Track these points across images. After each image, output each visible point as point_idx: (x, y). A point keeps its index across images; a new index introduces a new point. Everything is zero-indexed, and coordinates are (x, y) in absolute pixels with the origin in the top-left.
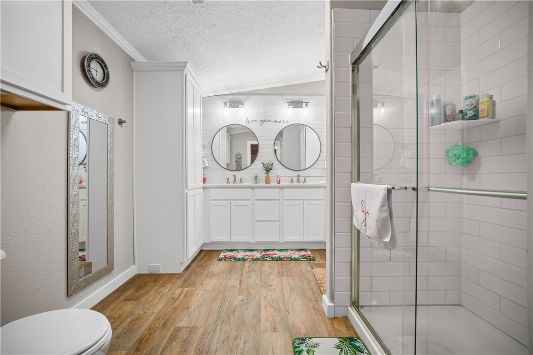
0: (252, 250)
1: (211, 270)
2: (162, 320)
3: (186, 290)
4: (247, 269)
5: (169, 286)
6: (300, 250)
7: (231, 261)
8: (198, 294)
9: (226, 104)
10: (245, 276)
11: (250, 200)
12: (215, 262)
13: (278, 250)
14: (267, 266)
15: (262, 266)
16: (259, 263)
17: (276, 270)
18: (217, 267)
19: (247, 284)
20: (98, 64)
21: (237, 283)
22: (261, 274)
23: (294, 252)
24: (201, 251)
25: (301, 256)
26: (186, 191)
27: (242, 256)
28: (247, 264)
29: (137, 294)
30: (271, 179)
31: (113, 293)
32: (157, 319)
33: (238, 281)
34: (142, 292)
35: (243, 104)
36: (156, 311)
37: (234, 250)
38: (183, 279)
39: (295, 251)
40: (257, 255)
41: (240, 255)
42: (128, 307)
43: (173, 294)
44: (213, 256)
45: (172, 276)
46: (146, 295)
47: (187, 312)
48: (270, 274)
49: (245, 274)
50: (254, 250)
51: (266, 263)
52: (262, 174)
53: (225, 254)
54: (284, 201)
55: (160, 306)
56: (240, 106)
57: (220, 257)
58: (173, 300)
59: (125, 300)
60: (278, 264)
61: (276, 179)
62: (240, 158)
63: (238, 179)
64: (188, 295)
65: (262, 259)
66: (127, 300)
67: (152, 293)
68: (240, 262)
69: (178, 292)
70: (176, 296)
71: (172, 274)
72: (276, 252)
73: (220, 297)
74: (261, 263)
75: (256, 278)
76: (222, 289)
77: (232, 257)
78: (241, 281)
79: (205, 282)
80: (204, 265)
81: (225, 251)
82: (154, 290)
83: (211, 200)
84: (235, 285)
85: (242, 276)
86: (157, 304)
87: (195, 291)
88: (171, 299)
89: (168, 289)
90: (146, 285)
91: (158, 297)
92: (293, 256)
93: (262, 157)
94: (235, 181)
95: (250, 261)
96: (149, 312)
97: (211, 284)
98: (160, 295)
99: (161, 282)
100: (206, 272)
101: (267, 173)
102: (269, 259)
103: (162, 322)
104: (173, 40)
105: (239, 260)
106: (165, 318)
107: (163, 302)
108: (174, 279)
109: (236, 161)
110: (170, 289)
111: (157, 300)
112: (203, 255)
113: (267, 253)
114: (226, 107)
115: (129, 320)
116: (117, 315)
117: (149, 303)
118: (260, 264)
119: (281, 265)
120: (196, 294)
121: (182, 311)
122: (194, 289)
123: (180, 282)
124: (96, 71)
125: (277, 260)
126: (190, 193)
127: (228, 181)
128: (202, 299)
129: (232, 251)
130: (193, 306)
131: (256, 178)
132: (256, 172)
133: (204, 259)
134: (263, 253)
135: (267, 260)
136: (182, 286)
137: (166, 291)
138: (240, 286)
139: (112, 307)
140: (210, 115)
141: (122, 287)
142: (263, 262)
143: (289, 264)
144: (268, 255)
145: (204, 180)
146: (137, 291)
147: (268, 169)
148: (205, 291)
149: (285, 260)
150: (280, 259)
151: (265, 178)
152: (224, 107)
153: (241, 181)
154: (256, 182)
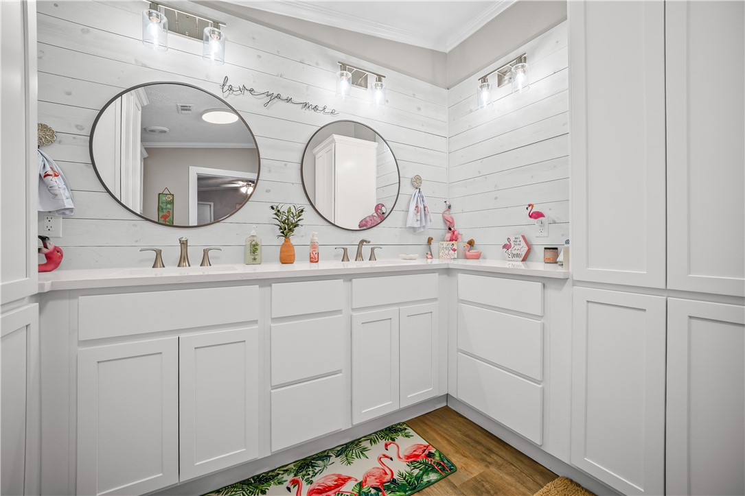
6: (389, 434)
11: (256, 322)
25: (411, 461)
30: (296, 251)
35: (216, 27)
39: (382, 442)
52: (271, 239)
54: (354, 314)
61: (308, 250)
62: (172, 202)
63: (195, 253)
72: (336, 467)
93: (268, 191)
94: (184, 257)
101: (284, 235)
109: (160, 209)
114: (154, 18)
127: (158, 262)
131: (254, 248)
132: (254, 232)
145: (51, 259)
147: (288, 225)
151: (279, 248)
152: (150, 14)
153: (205, 261)
154: (255, 259)
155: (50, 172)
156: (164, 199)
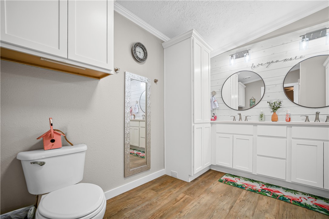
0: (253, 181)
1: (210, 187)
2: (162, 212)
3: (187, 196)
4: (243, 197)
5: (178, 189)
6: (316, 197)
7: (230, 185)
8: (193, 203)
9: (232, 56)
10: (237, 203)
11: (252, 135)
12: (217, 182)
13: (284, 189)
14: (264, 202)
15: (259, 199)
16: (257, 195)
17: (275, 210)
18: (217, 186)
19: (236, 212)
20: (141, 49)
21: (227, 207)
22: (256, 207)
23: (306, 197)
24: (210, 170)
25: (316, 205)
26: (193, 125)
27: (241, 184)
28: (244, 192)
29: (159, 188)
30: (279, 117)
31: (149, 182)
32: (160, 211)
33: (229, 206)
34: (162, 187)
35: (248, 52)
36: (162, 204)
37: (236, 176)
38: (188, 187)
39: (308, 196)
40: (258, 187)
41: (239, 182)
42: (151, 194)
43: (177, 196)
44: (216, 177)
45: (183, 182)
46: (163, 190)
47: (179, 214)
48: (266, 211)
49: (238, 201)
50: (256, 181)
51: (264, 197)
52: (269, 113)
53: (226, 177)
54: (293, 140)
55: (166, 202)
56: (245, 55)
57: (222, 179)
58: (175, 200)
59: (151, 189)
60: (279, 204)
61: (285, 117)
63: (243, 118)
64: (186, 201)
65: (262, 192)
66: (153, 189)
67: (166, 190)
68: (237, 189)
69: (181, 196)
70: (178, 199)
71: (184, 181)
73: (208, 214)
74: (259, 197)
75: (249, 209)
76: (213, 207)
77: (232, 182)
78: (232, 207)
79: (202, 196)
80: (207, 181)
81: (228, 175)
82: (169, 188)
83: (217, 133)
84: (225, 208)
85: (235, 202)
86: (165, 199)
87: (192, 200)
88: (174, 200)
89: (177, 191)
90: (166, 183)
91: (168, 195)
92: (304, 201)
93: (269, 96)
94: (240, 118)
95: (248, 190)
96: (159, 203)
97: (206, 199)
98: (170, 194)
99: (174, 185)
100: (206, 188)
101: (273, 111)
102: (270, 195)
103: (161, 214)
104: (183, 17)
105: (238, 186)
106: (164, 212)
107: (169, 199)
108: (183, 185)
110: (177, 192)
111: (166, 197)
112: (210, 173)
113: (269, 188)
114: (232, 59)
115: (147, 203)
116: (143, 197)
117: (162, 196)
118: (257, 197)
119: (284, 206)
120: (191, 203)
121: (177, 212)
122: (192, 198)
123: (185, 189)
124: (140, 53)
125: (279, 199)
126: (196, 126)
127: (234, 119)
128: (194, 208)
129: (234, 176)
130: (185, 212)
131: (261, 116)
132: (262, 111)
133: (209, 177)
134: (265, 187)
135: (267, 195)
136: (185, 193)
137: (175, 192)
138: (230, 211)
139: (143, 191)
140: (220, 68)
141: (155, 180)
142: (261, 196)
143: (296, 209)
144: (270, 191)
146: (160, 186)
147: (275, 108)
148: (199, 203)
149: (290, 203)
150: (283, 199)
151: (271, 116)
152: (231, 59)
153: (246, 119)
154: (262, 119)
155: (215, 101)
156: (252, 101)
